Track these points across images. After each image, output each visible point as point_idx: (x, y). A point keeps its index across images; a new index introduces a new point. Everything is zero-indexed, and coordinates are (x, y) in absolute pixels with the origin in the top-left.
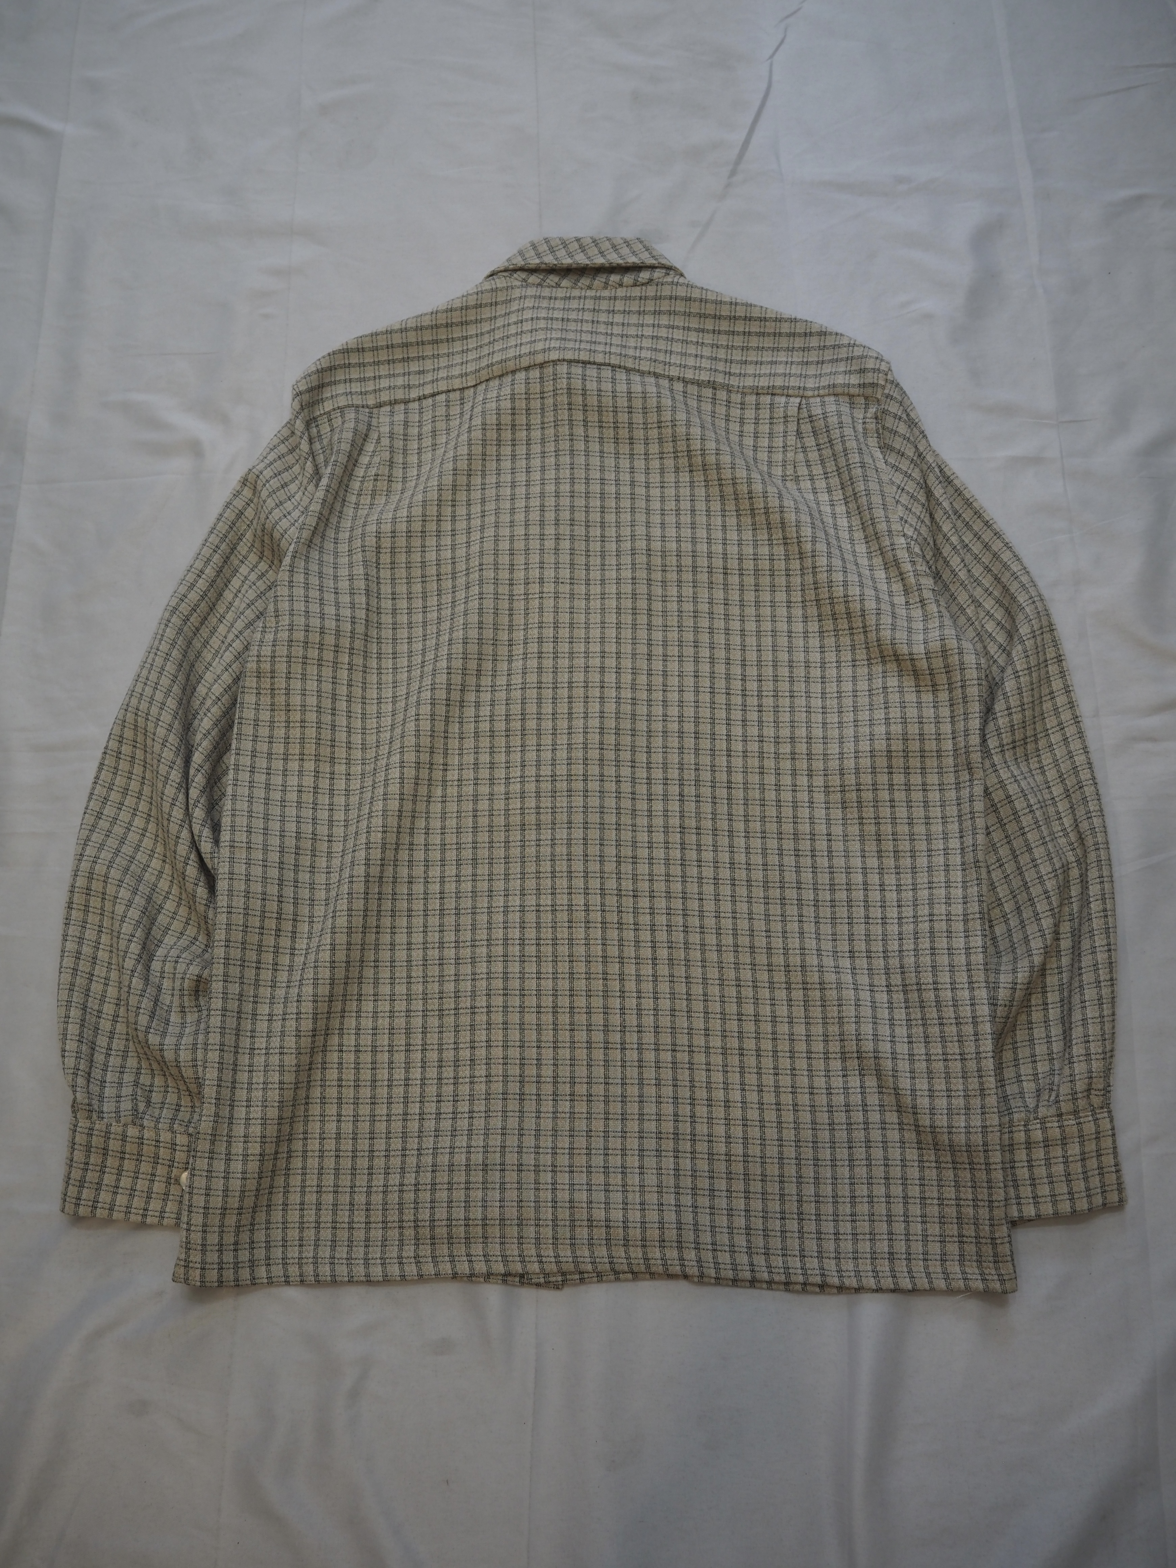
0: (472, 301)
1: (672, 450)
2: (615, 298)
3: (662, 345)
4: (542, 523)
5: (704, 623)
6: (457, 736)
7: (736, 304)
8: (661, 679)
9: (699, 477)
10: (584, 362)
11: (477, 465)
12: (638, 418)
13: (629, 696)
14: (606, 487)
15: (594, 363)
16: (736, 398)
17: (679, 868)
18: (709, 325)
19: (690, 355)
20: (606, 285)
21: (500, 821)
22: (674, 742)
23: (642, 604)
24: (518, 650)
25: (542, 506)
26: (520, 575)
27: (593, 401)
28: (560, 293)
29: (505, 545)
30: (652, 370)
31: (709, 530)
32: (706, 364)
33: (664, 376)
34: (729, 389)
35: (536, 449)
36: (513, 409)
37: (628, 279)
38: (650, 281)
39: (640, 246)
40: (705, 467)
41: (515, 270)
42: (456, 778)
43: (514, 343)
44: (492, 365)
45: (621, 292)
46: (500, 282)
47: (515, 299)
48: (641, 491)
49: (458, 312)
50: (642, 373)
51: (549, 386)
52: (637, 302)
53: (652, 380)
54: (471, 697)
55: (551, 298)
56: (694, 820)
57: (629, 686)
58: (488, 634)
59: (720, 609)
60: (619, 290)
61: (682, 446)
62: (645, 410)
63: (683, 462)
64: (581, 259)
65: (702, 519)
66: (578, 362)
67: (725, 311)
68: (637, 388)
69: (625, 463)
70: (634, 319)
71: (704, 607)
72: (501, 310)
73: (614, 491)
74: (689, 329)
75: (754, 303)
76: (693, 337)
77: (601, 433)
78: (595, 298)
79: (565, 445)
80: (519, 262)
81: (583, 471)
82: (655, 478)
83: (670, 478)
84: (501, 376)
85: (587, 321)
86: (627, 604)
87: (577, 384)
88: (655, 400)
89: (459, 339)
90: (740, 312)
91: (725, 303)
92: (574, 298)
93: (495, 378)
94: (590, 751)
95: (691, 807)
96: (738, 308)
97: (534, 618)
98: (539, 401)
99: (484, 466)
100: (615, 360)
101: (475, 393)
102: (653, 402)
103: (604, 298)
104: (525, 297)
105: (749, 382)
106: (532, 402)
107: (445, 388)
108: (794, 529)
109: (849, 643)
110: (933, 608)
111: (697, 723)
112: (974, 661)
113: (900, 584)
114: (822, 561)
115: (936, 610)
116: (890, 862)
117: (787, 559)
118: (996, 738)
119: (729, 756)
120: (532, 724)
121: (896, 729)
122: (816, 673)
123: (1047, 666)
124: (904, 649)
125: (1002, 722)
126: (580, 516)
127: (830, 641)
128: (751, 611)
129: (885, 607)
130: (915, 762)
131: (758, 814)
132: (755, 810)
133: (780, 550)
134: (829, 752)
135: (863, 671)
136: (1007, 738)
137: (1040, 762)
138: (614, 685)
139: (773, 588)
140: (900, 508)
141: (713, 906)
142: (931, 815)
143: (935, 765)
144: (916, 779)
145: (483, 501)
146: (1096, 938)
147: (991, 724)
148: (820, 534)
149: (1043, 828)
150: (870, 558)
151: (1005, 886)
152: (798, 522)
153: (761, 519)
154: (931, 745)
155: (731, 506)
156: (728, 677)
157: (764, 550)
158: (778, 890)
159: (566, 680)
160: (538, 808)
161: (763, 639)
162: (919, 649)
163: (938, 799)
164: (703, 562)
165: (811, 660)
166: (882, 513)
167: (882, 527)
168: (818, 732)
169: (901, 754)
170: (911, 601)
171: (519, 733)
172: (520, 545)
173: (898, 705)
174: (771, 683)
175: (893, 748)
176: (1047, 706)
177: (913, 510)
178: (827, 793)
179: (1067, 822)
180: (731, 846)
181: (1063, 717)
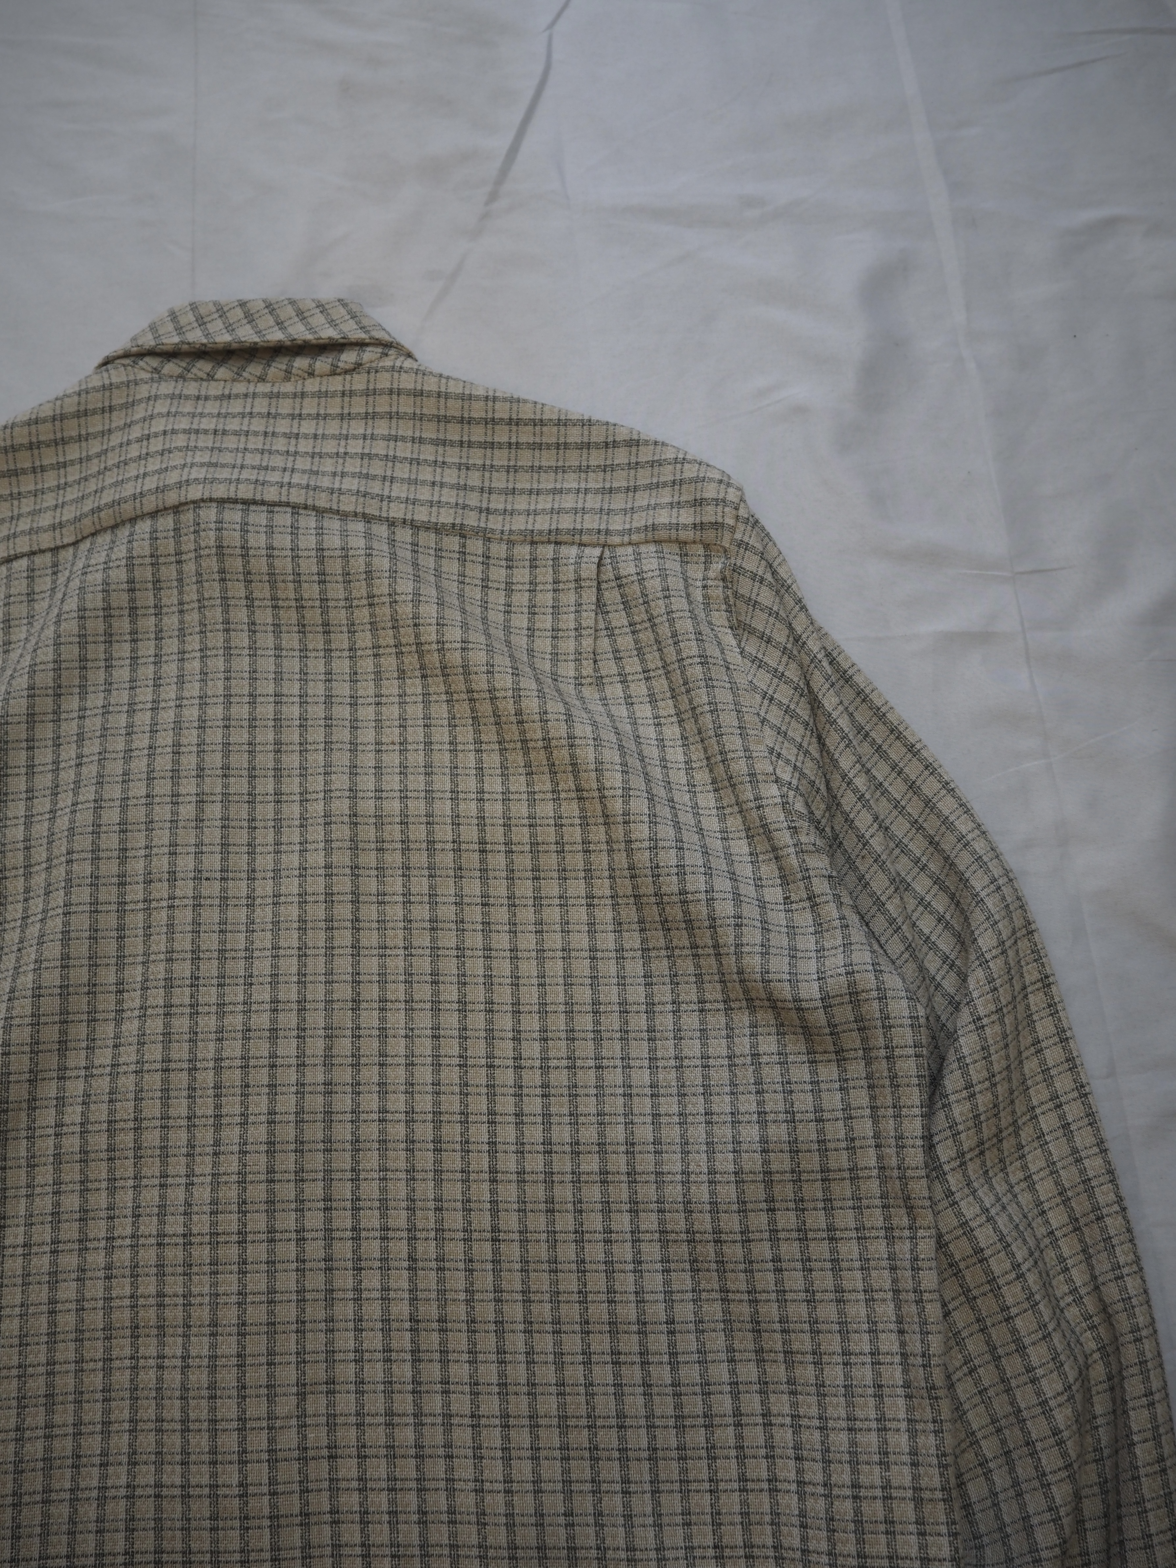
0: (70, 406)
1: (392, 642)
2: (303, 395)
3: (377, 468)
4: (176, 775)
5: (449, 939)
6: (23, 1162)
7: (495, 399)
8: (375, 1044)
9: (437, 686)
10: (245, 502)
11: (72, 678)
12: (336, 591)
13: (320, 1078)
14: (284, 708)
15: (263, 503)
16: (499, 550)
17: (410, 1397)
18: (453, 433)
19: (424, 483)
20: (288, 375)
21: (96, 1319)
22: (398, 1159)
23: (344, 911)
24: (133, 1000)
25: (177, 745)
26: (137, 866)
27: (260, 565)
28: (214, 389)
29: (111, 816)
30: (359, 509)
31: (454, 776)
32: (449, 496)
33: (380, 519)
34: (486, 536)
35: (171, 646)
36: (131, 581)
37: (322, 364)
38: (357, 367)
39: (343, 311)
40: (445, 671)
41: (142, 354)
42: (20, 1240)
43: (134, 473)
44: (100, 509)
45: (312, 385)
46: (117, 375)
47: (140, 401)
48: (342, 712)
49: (49, 425)
50: (344, 516)
51: (188, 543)
52: (338, 400)
53: (360, 526)
54: (50, 1090)
55: (198, 398)
56: (434, 1305)
57: (320, 1061)
58: (79, 975)
59: (475, 914)
60: (309, 382)
61: (407, 635)
62: (347, 578)
63: (411, 661)
64: (247, 335)
65: (442, 758)
66: (235, 501)
67: (478, 411)
68: (334, 541)
69: (317, 666)
70: (333, 427)
71: (448, 912)
72: (118, 418)
73: (297, 714)
74: (421, 441)
75: (523, 396)
76: (428, 453)
77: (275, 616)
78: (271, 396)
79: (217, 640)
80: (148, 341)
81: (246, 682)
82: (367, 689)
83: (391, 687)
84: (114, 527)
85: (256, 434)
86: (317, 912)
87: (233, 538)
88: (361, 560)
89: (53, 467)
90: (502, 411)
91: (477, 398)
92: (237, 396)
93: (105, 530)
94: (250, 1187)
95: (429, 1280)
96: (498, 405)
97: (160, 943)
98: (173, 567)
99: (83, 678)
100: (297, 497)
101: (75, 556)
102: (358, 564)
103: (286, 395)
104: (156, 397)
105: (519, 523)
106: (163, 569)
107: (26, 549)
108: (593, 775)
109: (691, 970)
110: (831, 911)
111: (437, 1124)
112: (906, 1013)
113: (773, 866)
114: (642, 831)
115: (835, 914)
116: (778, 1372)
117: (585, 824)
118: (950, 1142)
119: (493, 1181)
120: (152, 1138)
121: (778, 1132)
122: (639, 1022)
123: (1026, 996)
124: (785, 991)
125: (960, 1111)
126: (240, 760)
127: (661, 966)
128: (527, 915)
129: (751, 911)
130: (814, 1191)
131: (546, 1288)
132: (541, 1281)
133: (572, 809)
134: (665, 1169)
135: (717, 1021)
136: (968, 1140)
137: (1024, 1167)
138: (293, 1061)
139: (563, 874)
140: (768, 731)
141: (471, 1470)
142: (846, 1285)
143: (849, 1194)
144: (817, 1219)
145: (81, 738)
146: (1151, 1516)
147: (941, 1115)
148: (638, 782)
149: (1041, 1306)
150: (722, 818)
151: (981, 1409)
152: (599, 762)
153: (539, 757)
154: (840, 1160)
155: (490, 735)
156: (490, 1036)
157: (546, 809)
158: (585, 1432)
159: (211, 1055)
160: (161, 1295)
161: (549, 964)
162: (810, 990)
163: (856, 1255)
164: (444, 833)
165: (631, 999)
166: (738, 741)
167: (740, 767)
168: (645, 1133)
169: (788, 1176)
170: (794, 897)
171: (131, 1154)
172: (137, 814)
173: (779, 1088)
174: (563, 1043)
175: (774, 1167)
176: (1031, 1066)
177: (790, 733)
178: (665, 1243)
179: (1079, 1276)
180: (500, 1351)
181: (1058, 1085)
